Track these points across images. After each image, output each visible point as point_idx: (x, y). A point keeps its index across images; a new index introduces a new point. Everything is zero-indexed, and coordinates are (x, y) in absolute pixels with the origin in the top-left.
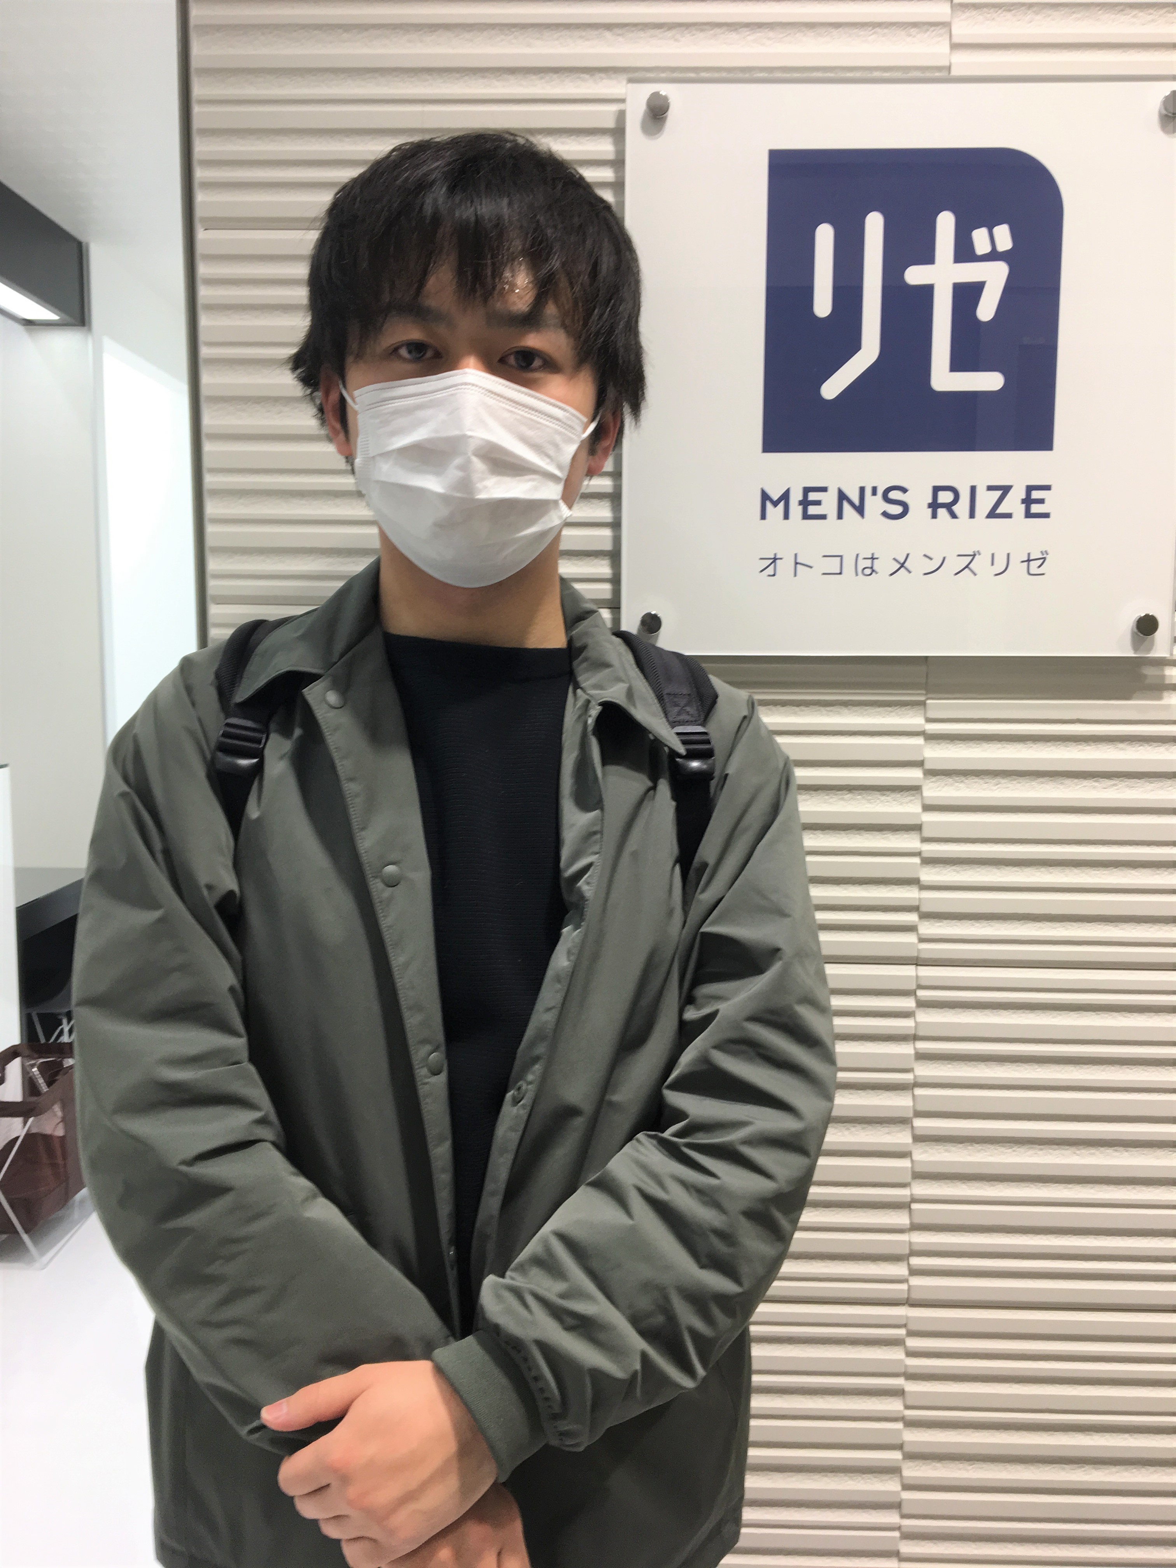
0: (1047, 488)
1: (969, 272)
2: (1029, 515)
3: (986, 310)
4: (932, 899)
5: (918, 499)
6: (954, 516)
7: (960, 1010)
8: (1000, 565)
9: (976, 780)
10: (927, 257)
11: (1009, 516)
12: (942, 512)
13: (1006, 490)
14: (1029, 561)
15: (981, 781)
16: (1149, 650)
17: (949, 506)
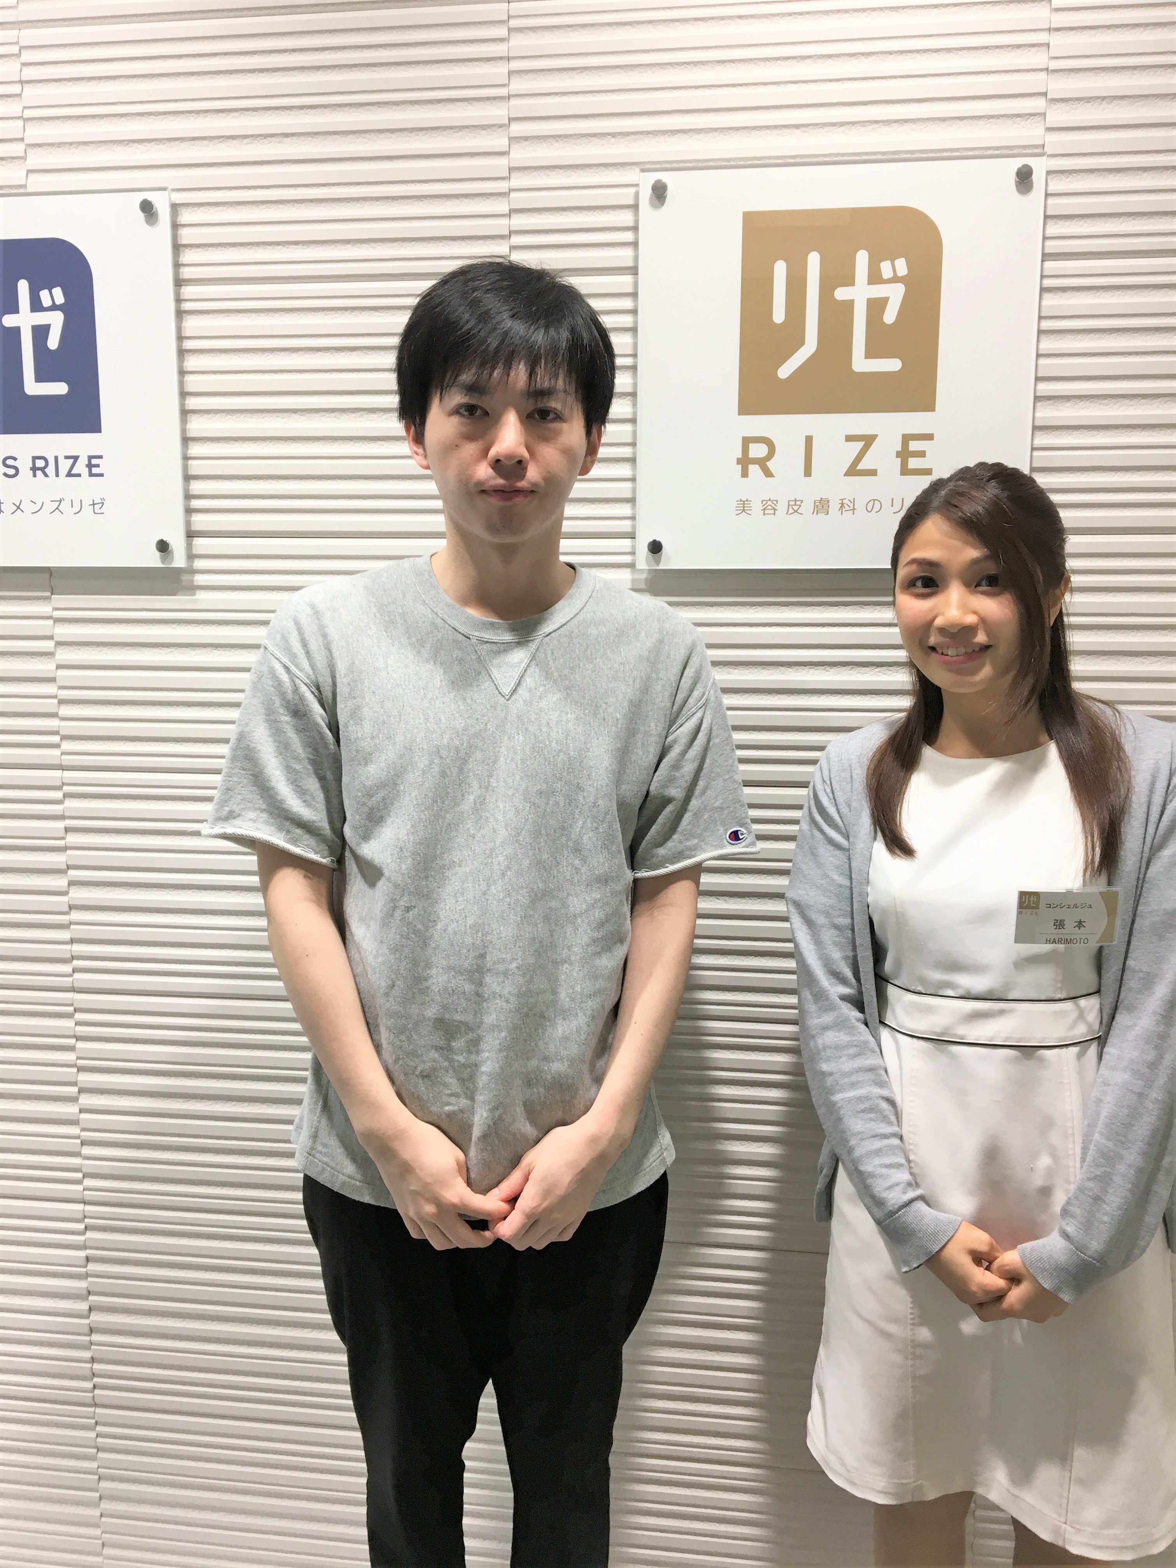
0: (101, 457)
1: (41, 318)
2: (91, 475)
3: (53, 342)
4: (68, 727)
5: (25, 465)
6: (46, 475)
7: (90, 799)
8: (77, 508)
9: (87, 648)
10: (16, 310)
11: (79, 475)
12: (39, 473)
13: (76, 458)
14: (94, 504)
15: (91, 649)
16: (171, 563)
17: (43, 470)
